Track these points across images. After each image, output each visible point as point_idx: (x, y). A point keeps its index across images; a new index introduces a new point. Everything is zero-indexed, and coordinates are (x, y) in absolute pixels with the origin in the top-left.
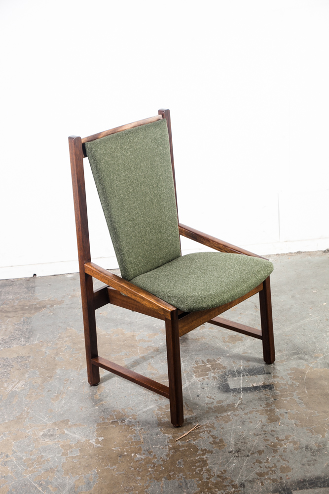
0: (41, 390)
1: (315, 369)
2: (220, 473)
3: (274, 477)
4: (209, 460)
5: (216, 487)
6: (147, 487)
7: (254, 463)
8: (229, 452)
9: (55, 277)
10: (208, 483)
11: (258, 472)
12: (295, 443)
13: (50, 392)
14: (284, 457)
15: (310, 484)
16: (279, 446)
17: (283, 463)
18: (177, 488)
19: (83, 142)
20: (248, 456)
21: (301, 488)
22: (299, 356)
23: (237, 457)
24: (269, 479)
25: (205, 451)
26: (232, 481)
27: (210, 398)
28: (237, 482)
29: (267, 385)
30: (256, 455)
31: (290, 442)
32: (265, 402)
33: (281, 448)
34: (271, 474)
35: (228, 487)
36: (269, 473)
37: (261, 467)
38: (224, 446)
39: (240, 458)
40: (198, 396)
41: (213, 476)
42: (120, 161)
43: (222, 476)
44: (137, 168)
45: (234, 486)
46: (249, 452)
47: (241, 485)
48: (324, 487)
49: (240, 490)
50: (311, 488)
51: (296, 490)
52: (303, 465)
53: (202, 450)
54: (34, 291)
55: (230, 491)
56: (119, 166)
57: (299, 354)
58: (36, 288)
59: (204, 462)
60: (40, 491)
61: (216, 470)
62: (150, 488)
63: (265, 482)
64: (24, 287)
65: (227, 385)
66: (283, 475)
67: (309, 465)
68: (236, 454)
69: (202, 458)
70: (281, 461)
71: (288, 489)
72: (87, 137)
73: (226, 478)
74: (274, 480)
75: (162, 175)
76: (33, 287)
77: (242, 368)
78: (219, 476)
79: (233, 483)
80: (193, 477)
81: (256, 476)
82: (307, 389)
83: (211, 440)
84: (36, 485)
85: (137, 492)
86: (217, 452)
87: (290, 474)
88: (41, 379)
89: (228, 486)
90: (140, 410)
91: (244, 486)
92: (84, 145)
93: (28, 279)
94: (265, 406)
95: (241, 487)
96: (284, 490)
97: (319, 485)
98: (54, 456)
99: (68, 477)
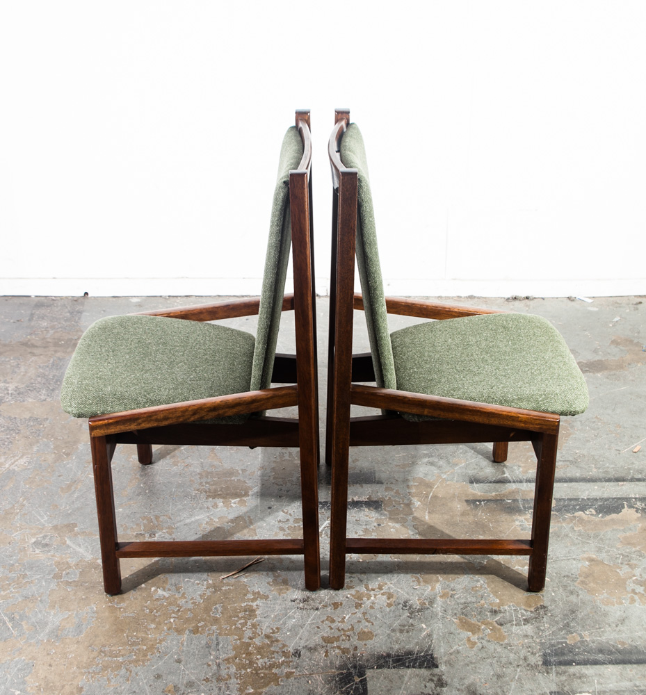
0: (49, 472)
1: (448, 483)
2: (271, 631)
3: (346, 645)
4: (261, 609)
5: (259, 653)
6: (161, 642)
7: (323, 622)
8: (292, 601)
9: (114, 299)
10: (249, 645)
11: (325, 635)
12: (390, 596)
13: (61, 478)
14: (368, 616)
15: (394, 662)
16: (365, 599)
17: (363, 626)
18: (202, 647)
20: (317, 609)
21: (380, 667)
22: (431, 459)
23: (301, 609)
24: (339, 647)
25: (257, 596)
26: (284, 646)
27: (286, 513)
29: (372, 502)
30: (329, 609)
31: (382, 594)
32: (364, 527)
33: (368, 602)
34: (343, 640)
35: (275, 655)
36: (341, 639)
37: (331, 629)
39: (304, 612)
40: (270, 508)
41: (259, 635)
43: (271, 637)
45: (285, 654)
46: (320, 603)
47: (296, 653)
48: (414, 667)
49: (291, 662)
50: (394, 667)
51: (373, 668)
52: (393, 630)
53: (254, 593)
54: (79, 319)
55: (277, 661)
57: (432, 456)
58: (84, 314)
59: (251, 612)
60: (9, 629)
61: (265, 628)
62: (164, 644)
63: (332, 651)
64: (67, 310)
66: (359, 643)
67: (401, 631)
68: (301, 605)
69: (250, 605)
70: (363, 621)
71: (361, 667)
73: (277, 641)
74: (344, 651)
76: (80, 312)
78: (267, 637)
79: (285, 649)
80: (231, 633)
81: (321, 642)
82: (429, 512)
84: (6, 619)
85: (145, 647)
86: (275, 599)
87: (370, 643)
88: (53, 455)
89: (277, 653)
90: (180, 521)
91: (300, 655)
93: (75, 299)
94: (362, 533)
95: (295, 656)
96: (355, 667)
97: (407, 665)
98: (42, 578)
99: (52, 612)
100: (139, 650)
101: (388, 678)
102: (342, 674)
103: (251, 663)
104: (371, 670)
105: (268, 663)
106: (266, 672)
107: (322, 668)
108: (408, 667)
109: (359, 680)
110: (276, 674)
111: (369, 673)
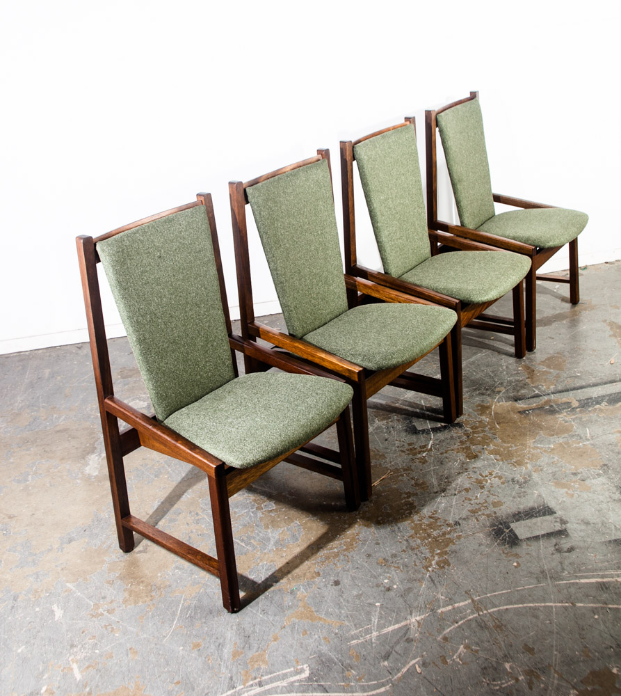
3: (488, 512)
4: (416, 502)
5: (431, 528)
6: (358, 534)
7: (463, 501)
8: (435, 493)
10: (421, 525)
11: (470, 509)
12: (500, 478)
14: (492, 492)
15: (525, 515)
16: (484, 482)
17: (492, 499)
18: (389, 532)
19: (244, 187)
20: (455, 495)
21: (518, 520)
22: (480, 391)
23: (444, 496)
24: (483, 514)
25: (409, 495)
26: (446, 521)
27: (400, 441)
28: (451, 521)
29: (456, 424)
30: (463, 493)
31: (495, 477)
32: (459, 440)
33: (488, 484)
34: (484, 510)
35: (443, 527)
36: (482, 509)
37: (471, 504)
38: (428, 487)
39: (447, 498)
40: (386, 440)
41: (425, 518)
42: (284, 207)
43: (433, 517)
44: (300, 214)
45: (448, 525)
46: (455, 490)
47: (456, 523)
48: (540, 516)
49: (456, 529)
50: (527, 519)
51: (513, 522)
52: (514, 497)
53: (406, 493)
55: (446, 531)
56: (282, 212)
57: (480, 389)
62: (361, 535)
63: (480, 518)
65: (414, 427)
66: (496, 509)
67: (520, 497)
69: (408, 501)
70: (491, 496)
71: (505, 523)
72: (249, 182)
73: (439, 519)
74: (488, 516)
75: (326, 220)
78: (430, 517)
79: (447, 522)
81: (468, 513)
82: (497, 423)
83: (413, 482)
86: (422, 494)
87: (503, 507)
89: (443, 525)
91: (459, 524)
92: (245, 190)
94: (459, 444)
95: (456, 525)
96: (501, 524)
97: (535, 515)
98: (249, 511)
99: (269, 531)
100: (345, 542)
101: (526, 526)
102: (494, 530)
103: (429, 536)
105: (441, 533)
106: (442, 538)
107: (479, 529)
108: (536, 517)
109: (508, 531)
110: (450, 538)
111: (512, 525)
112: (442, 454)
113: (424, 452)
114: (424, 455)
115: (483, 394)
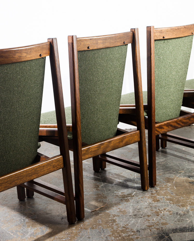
2: (124, 225)
3: (158, 227)
4: (118, 219)
5: (122, 232)
6: (79, 233)
7: (145, 221)
8: (130, 216)
10: (117, 230)
11: (148, 225)
12: (170, 211)
14: (163, 218)
15: (180, 230)
17: (162, 221)
18: (98, 233)
20: (141, 217)
21: (174, 233)
22: (170, 172)
23: (134, 218)
24: (155, 228)
25: (114, 216)
26: (132, 229)
27: (117, 191)
28: (135, 230)
30: (146, 217)
31: (166, 211)
33: (161, 214)
34: (156, 226)
35: (129, 232)
36: (155, 225)
37: (149, 223)
38: (126, 213)
39: (136, 219)
40: (110, 190)
41: (120, 227)
43: (125, 227)
45: (133, 232)
46: (142, 215)
47: (138, 231)
48: (188, 232)
49: (137, 234)
50: (180, 232)
51: (172, 233)
52: (175, 221)
55: (131, 234)
59: (114, 221)
60: (12, 235)
61: (122, 224)
62: (81, 233)
63: (152, 229)
65: (127, 185)
66: (163, 226)
67: (179, 222)
68: (134, 217)
69: (113, 219)
70: (162, 220)
71: (166, 233)
73: (128, 228)
74: (157, 229)
77: (136, 177)
78: (123, 227)
79: (133, 230)
80: (108, 227)
81: (146, 227)
82: (175, 187)
83: (119, 210)
84: (10, 233)
85: (73, 235)
86: (122, 216)
87: (167, 226)
89: (130, 231)
91: (139, 232)
94: (150, 194)
95: (137, 232)
96: (164, 233)
97: (186, 231)
98: (21, 219)
99: (29, 228)
100: (71, 236)
101: (179, 236)
102: (159, 236)
103: (120, 236)
104: (171, 234)
105: (127, 235)
106: (127, 238)
107: (150, 235)
108: (186, 232)
109: (167, 237)
110: (132, 238)
111: (171, 235)
112: (139, 198)
113: (129, 197)
114: (129, 198)
115: (171, 173)
